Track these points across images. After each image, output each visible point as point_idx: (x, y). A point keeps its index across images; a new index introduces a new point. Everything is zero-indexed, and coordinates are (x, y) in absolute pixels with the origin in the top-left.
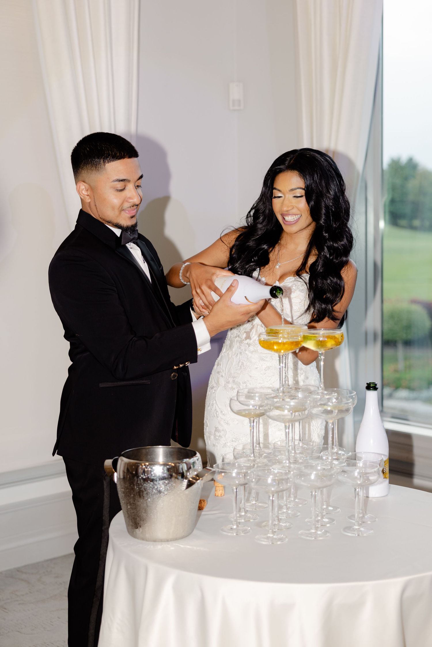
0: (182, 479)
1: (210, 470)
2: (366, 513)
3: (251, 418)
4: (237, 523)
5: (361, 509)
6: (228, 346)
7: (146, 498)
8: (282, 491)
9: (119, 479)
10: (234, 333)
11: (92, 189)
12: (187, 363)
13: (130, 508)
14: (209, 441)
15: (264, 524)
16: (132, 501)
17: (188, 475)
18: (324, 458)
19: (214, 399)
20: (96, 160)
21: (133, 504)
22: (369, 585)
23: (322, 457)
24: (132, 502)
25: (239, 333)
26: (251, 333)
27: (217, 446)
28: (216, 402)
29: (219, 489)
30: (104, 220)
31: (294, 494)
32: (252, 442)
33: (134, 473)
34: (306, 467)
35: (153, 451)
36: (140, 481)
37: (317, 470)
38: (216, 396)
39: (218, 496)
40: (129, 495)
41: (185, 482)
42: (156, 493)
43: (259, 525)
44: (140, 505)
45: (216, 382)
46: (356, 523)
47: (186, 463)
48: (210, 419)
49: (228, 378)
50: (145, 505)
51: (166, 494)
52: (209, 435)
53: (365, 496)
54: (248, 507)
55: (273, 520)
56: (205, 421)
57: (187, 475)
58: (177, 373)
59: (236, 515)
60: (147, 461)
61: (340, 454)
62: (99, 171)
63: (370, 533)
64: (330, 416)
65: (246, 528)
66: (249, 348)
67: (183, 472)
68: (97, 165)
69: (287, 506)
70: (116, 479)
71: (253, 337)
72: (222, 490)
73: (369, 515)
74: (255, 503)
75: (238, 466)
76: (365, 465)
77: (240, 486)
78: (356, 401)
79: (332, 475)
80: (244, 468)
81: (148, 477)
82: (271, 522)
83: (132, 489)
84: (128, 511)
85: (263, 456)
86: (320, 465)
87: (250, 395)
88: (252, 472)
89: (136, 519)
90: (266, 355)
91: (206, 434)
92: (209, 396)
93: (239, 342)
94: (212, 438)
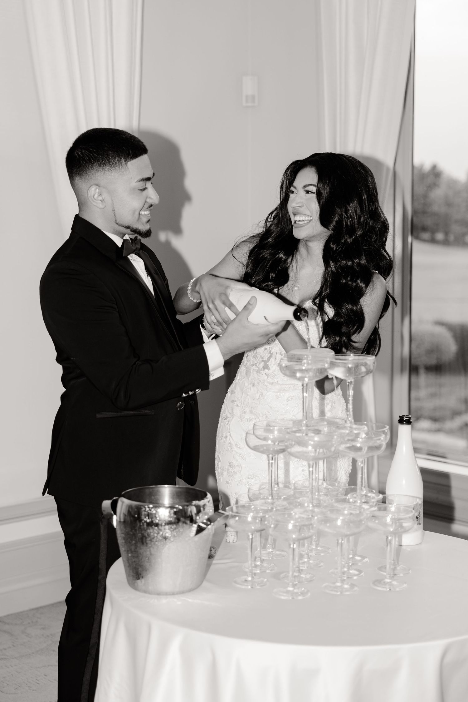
0: (191, 524)
1: (223, 514)
2: (398, 563)
3: (269, 454)
4: (252, 574)
5: (392, 559)
6: (244, 373)
7: (150, 545)
8: (304, 539)
9: (119, 522)
10: (250, 360)
12: (197, 390)
13: (131, 556)
14: (221, 478)
15: (282, 575)
16: (133, 548)
17: (198, 519)
18: (351, 500)
19: (228, 430)
21: (135, 551)
22: (405, 648)
23: (349, 499)
24: (133, 550)
25: (256, 362)
26: (269, 363)
27: (231, 483)
28: (230, 434)
29: (231, 534)
31: (316, 541)
32: (270, 482)
33: (136, 516)
34: (332, 511)
35: (157, 491)
36: (143, 525)
37: (343, 515)
38: (230, 428)
39: (230, 542)
40: (131, 542)
41: (195, 527)
42: (161, 540)
43: (276, 576)
44: (143, 553)
45: (230, 411)
46: (388, 576)
47: (195, 505)
48: (223, 453)
49: (244, 408)
50: (148, 553)
51: (173, 541)
52: (221, 471)
53: (398, 544)
54: (265, 555)
55: (294, 571)
56: (216, 456)
57: (196, 519)
58: (184, 402)
59: (251, 564)
60: (151, 503)
61: (370, 497)
63: (403, 588)
64: (359, 453)
65: (262, 579)
66: (268, 379)
67: (192, 516)
69: (308, 555)
70: (115, 524)
71: (272, 366)
72: (234, 535)
73: (402, 566)
74: (272, 551)
75: (253, 509)
76: (398, 510)
77: (256, 532)
78: (388, 437)
79: (361, 521)
80: (260, 511)
81: (152, 521)
82: (291, 573)
83: (134, 534)
84: (128, 560)
85: (282, 498)
86: (347, 509)
87: (268, 428)
88: (270, 516)
89: (138, 569)
90: (288, 386)
91: (218, 470)
92: (221, 428)
93: (256, 371)
94: (225, 474)
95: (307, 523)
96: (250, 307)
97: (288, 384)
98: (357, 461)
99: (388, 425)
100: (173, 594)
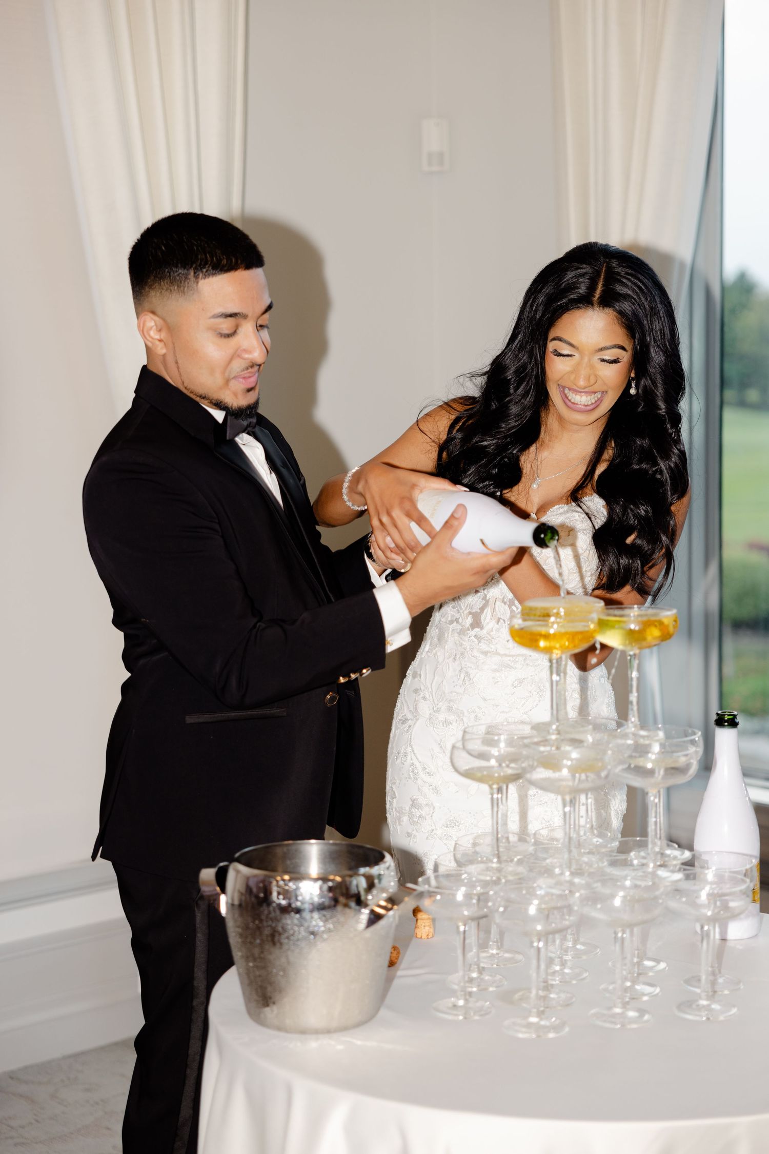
0: (358, 907)
1: (414, 890)
2: (720, 972)
3: (493, 784)
4: (465, 995)
5: (711, 964)
6: (436, 639)
7: (287, 947)
8: (554, 932)
9: (231, 906)
10: (446, 614)
11: (170, 329)
12: (364, 671)
13: (253, 967)
14: (399, 827)
15: (517, 996)
16: (256, 951)
17: (370, 900)
18: (635, 862)
19: (409, 743)
20: (180, 271)
21: (260, 958)
22: (740, 1124)
23: (631, 861)
24: (257, 955)
25: (457, 616)
26: (483, 617)
27: (415, 836)
28: (412, 749)
29: (423, 924)
30: (193, 393)
31: (574, 935)
32: (495, 833)
33: (262, 895)
34: (603, 882)
35: (296, 851)
36: (274, 911)
37: (623, 888)
38: (412, 737)
39: (421, 937)
40: (252, 941)
41: (365, 913)
42: (306, 937)
43: (507, 997)
44: (274, 960)
45: (412, 709)
46: (703, 995)
47: (364, 875)
48: (399, 783)
49: (436, 703)
50: (283, 960)
51: (327, 939)
52: (398, 815)
53: (721, 938)
54: (485, 960)
55: (539, 989)
56: (388, 787)
57: (367, 899)
58: (338, 693)
59: (463, 977)
60: (286, 871)
61: (669, 856)
62: (186, 294)
63: (730, 1016)
64: (652, 780)
65: (481, 1003)
66: (480, 644)
67: (359, 893)
68: (181, 282)
69: (562, 959)
70: (223, 910)
71: (488, 623)
72: (429, 926)
73: (727, 976)
74: (498, 952)
75: (466, 881)
76: (720, 878)
77: (470, 921)
78: (700, 750)
79: (656, 898)
80: (477, 884)
81: (290, 905)
82: (534, 992)
83: (259, 928)
84: (248, 972)
85: (516, 859)
86: (629, 878)
87: (490, 739)
88: (495, 893)
89: (266, 988)
90: (515, 658)
91: (392, 813)
92: (396, 738)
93: (458, 633)
94: (404, 820)
95: (559, 905)
96: (456, 523)
97: (514, 656)
98: (647, 794)
99: (699, 730)
100: (328, 1031)
